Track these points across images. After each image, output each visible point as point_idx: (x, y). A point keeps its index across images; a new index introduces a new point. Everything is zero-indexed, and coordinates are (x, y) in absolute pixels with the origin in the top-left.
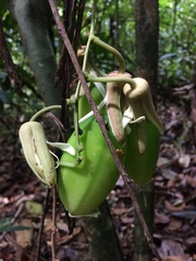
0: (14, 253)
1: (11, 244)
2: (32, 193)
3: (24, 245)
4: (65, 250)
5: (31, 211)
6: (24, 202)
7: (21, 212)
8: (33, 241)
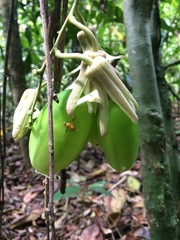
0: (105, 212)
1: (106, 204)
2: (137, 170)
3: (115, 211)
4: (145, 231)
5: (131, 185)
6: (128, 175)
7: (123, 183)
8: (122, 210)
